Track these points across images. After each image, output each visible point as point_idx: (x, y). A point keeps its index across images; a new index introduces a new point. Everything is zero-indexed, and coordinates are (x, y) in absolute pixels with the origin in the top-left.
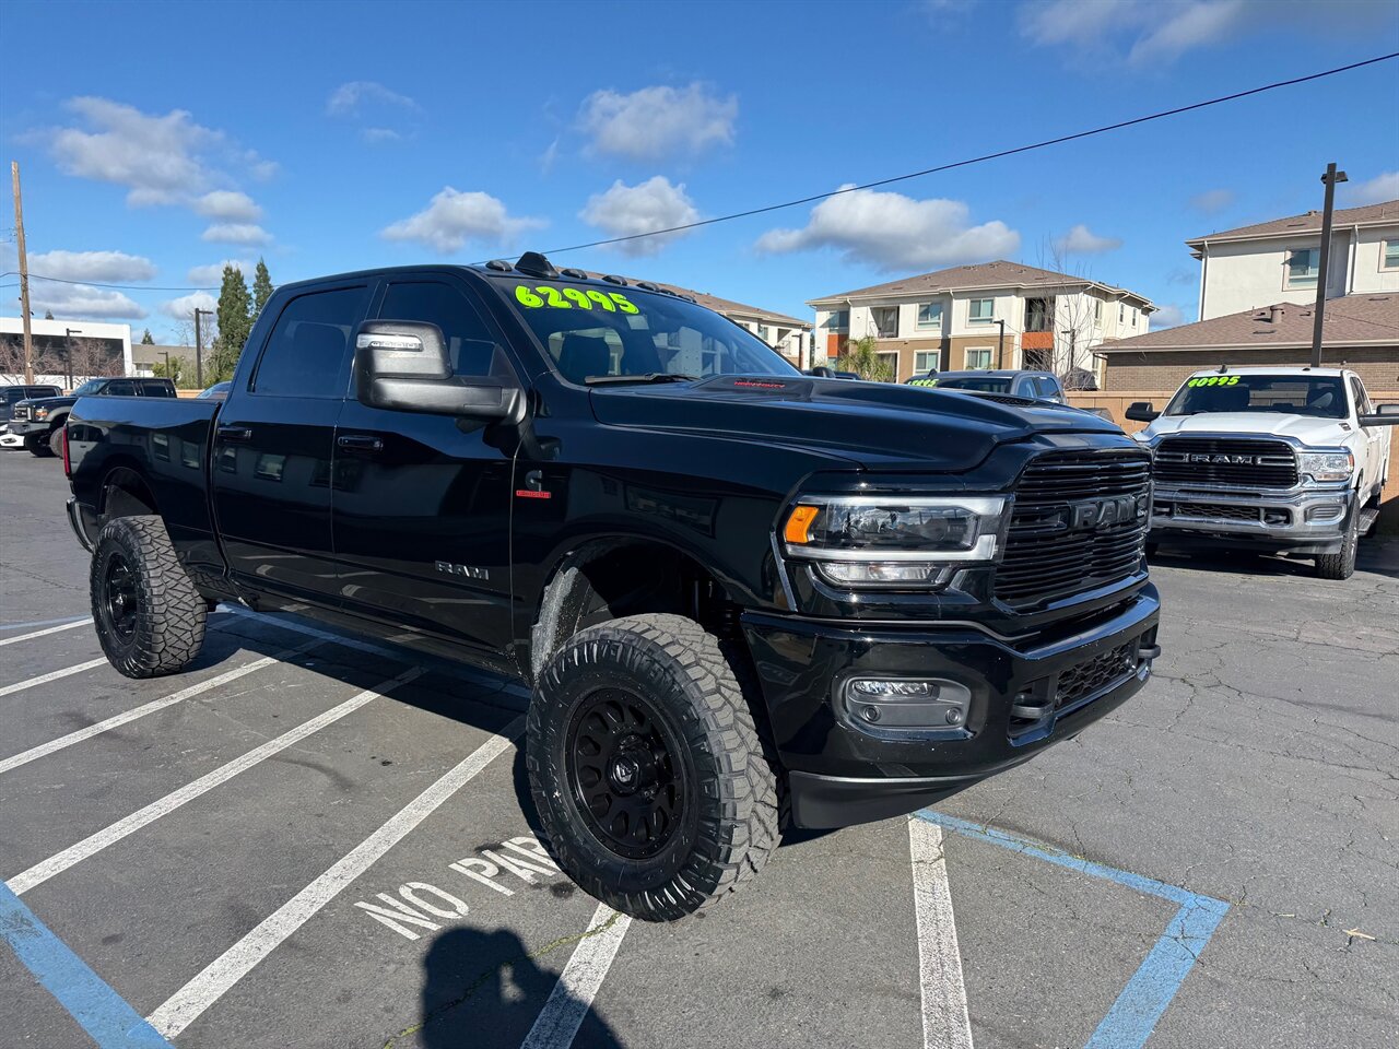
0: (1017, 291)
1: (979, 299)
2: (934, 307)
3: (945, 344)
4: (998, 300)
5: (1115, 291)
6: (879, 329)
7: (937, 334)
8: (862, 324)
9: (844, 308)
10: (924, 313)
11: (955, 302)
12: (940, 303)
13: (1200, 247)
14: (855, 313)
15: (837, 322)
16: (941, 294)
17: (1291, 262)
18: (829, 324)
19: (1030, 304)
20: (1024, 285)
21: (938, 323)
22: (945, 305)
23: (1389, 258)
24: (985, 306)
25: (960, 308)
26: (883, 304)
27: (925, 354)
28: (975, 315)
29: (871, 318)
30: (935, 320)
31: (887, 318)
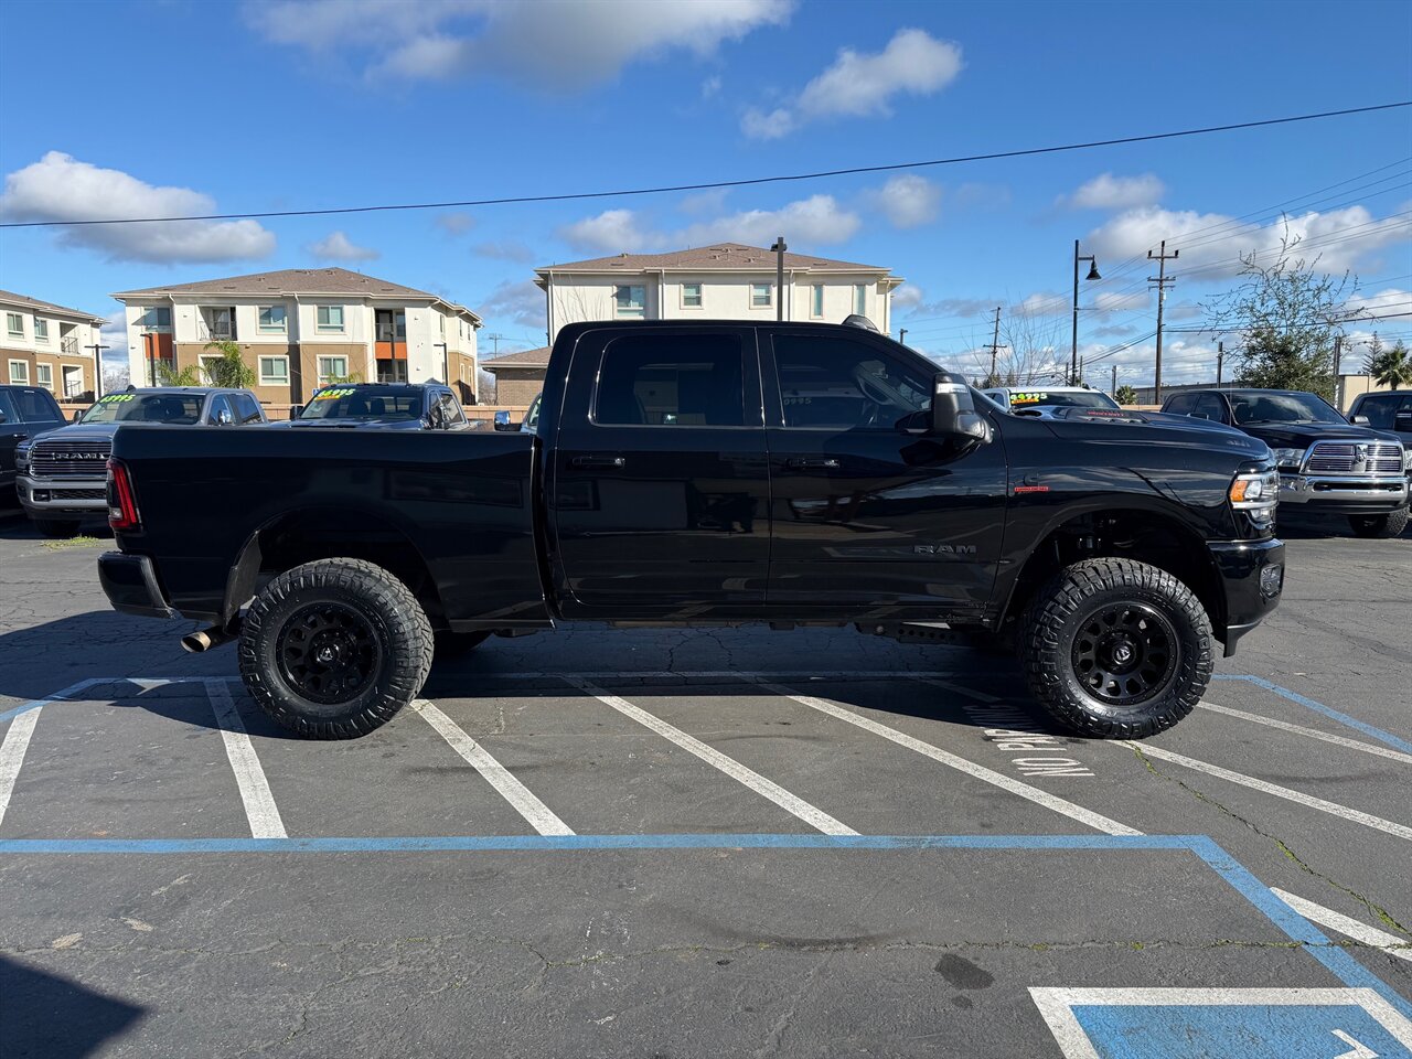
0: (366, 301)
1: (327, 306)
2: (277, 309)
3: (294, 350)
4: (347, 308)
5: (454, 308)
6: (211, 330)
7: (282, 339)
8: (189, 326)
9: (164, 305)
10: (266, 316)
11: (301, 308)
12: (283, 307)
13: (546, 277)
14: (180, 311)
15: (155, 319)
16: (283, 298)
17: (617, 295)
18: (144, 321)
19: (380, 314)
20: (373, 295)
21: (283, 328)
22: (289, 309)
23: (686, 298)
24: (334, 314)
25: (307, 314)
26: (212, 303)
27: (271, 360)
28: (324, 320)
29: (200, 318)
30: (279, 324)
31: (221, 319)
